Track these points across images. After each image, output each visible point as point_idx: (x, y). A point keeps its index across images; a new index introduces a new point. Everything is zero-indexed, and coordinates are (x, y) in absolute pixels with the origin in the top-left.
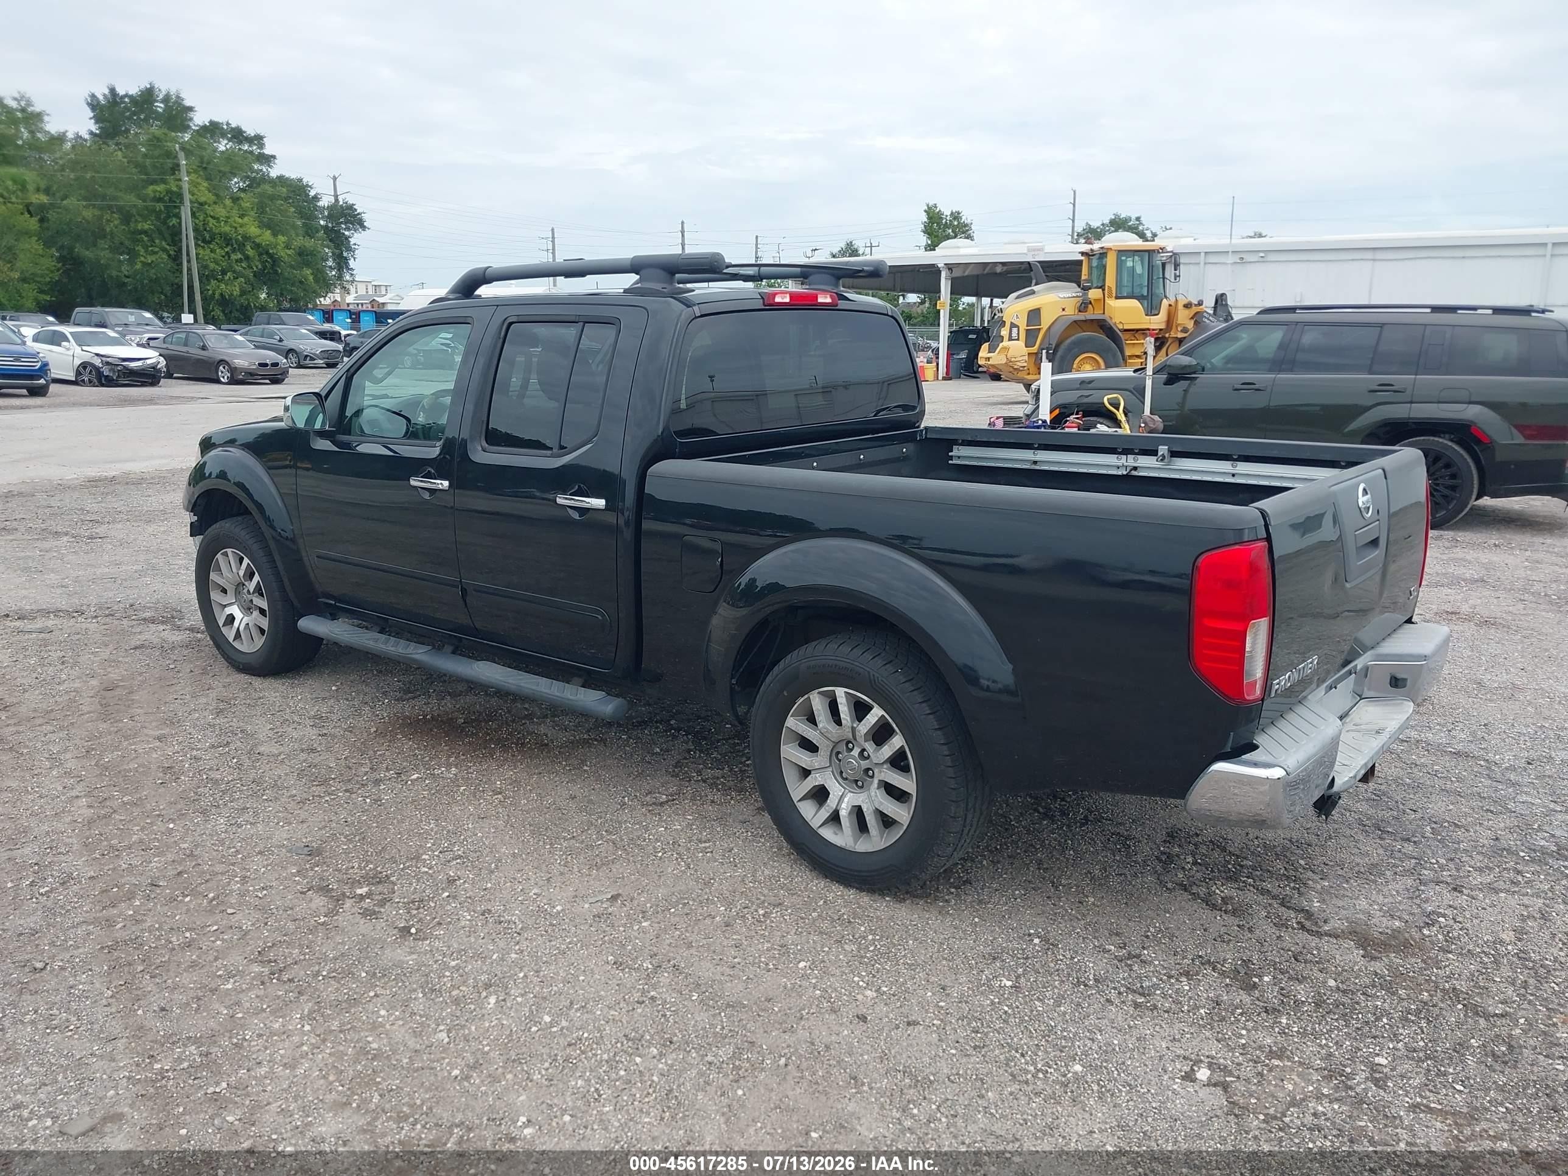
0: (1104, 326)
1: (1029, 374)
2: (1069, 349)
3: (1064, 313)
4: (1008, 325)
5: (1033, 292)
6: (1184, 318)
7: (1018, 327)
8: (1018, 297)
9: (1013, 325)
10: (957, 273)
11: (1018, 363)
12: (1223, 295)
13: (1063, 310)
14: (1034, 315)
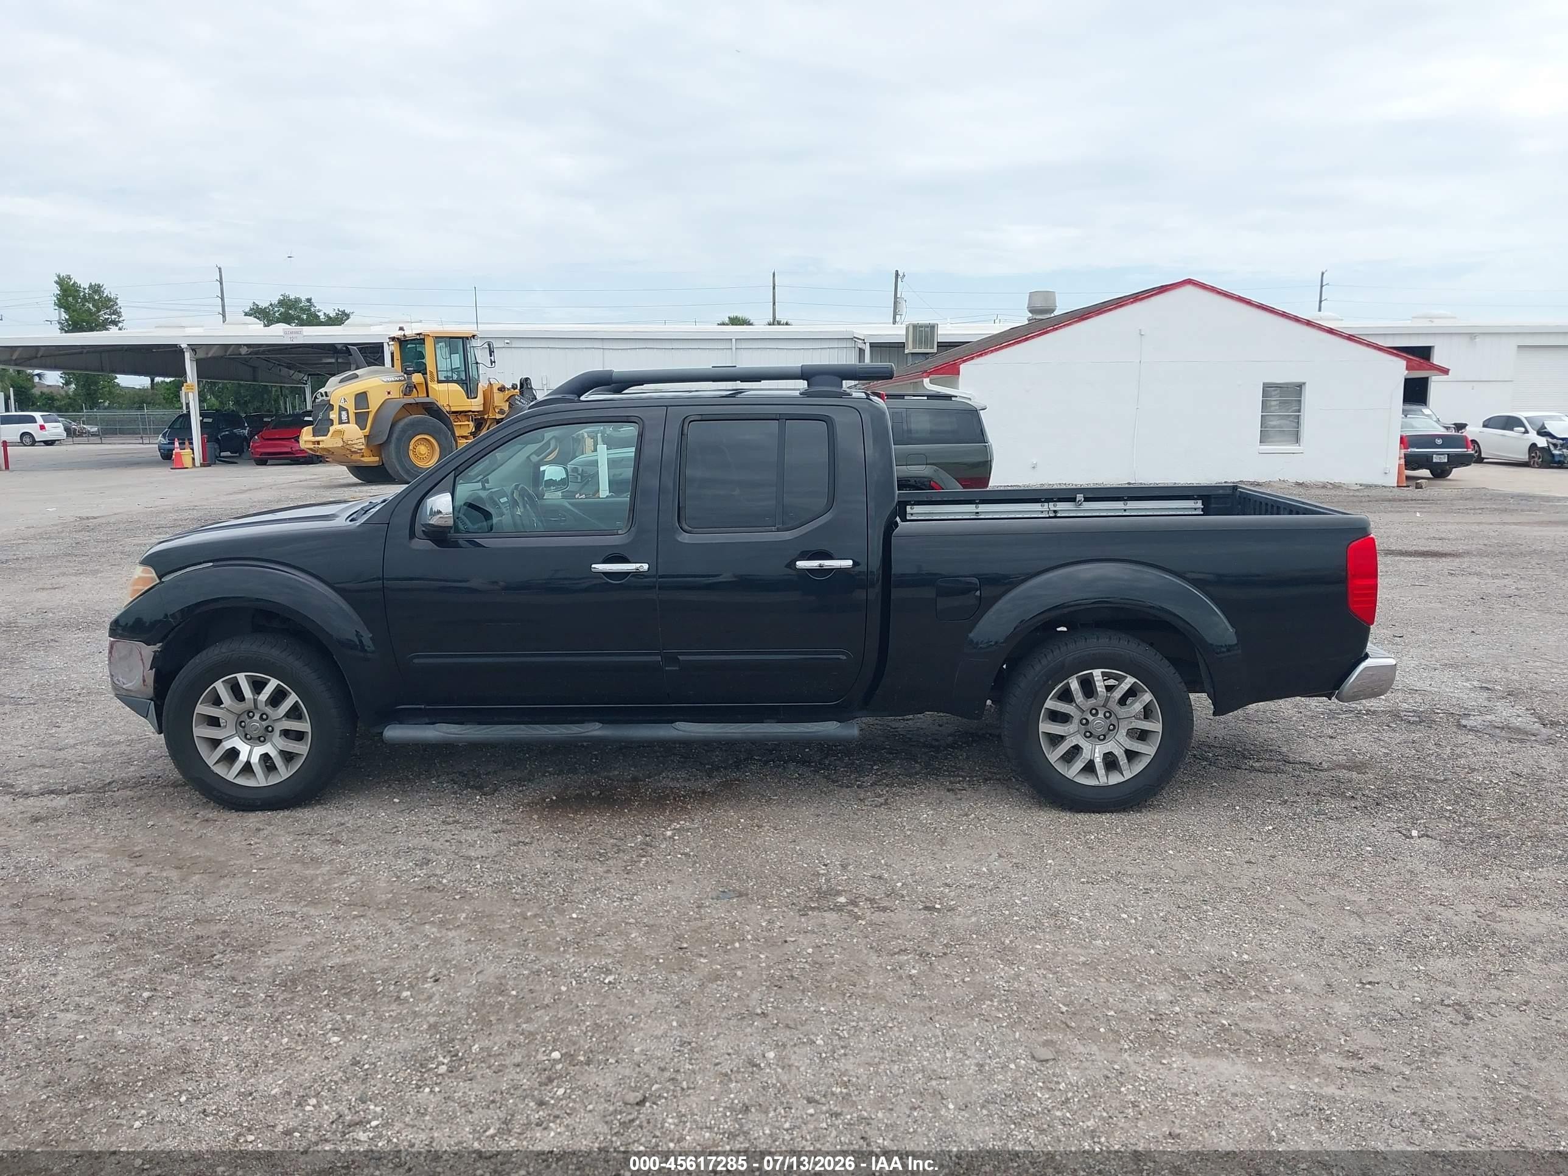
0: (431, 409)
1: (363, 456)
2: (404, 431)
3: (390, 396)
4: (336, 408)
5: (357, 376)
6: (499, 400)
7: (346, 410)
8: (341, 381)
9: (341, 409)
10: (201, 354)
11: (355, 446)
12: (527, 379)
13: (389, 393)
14: (362, 398)
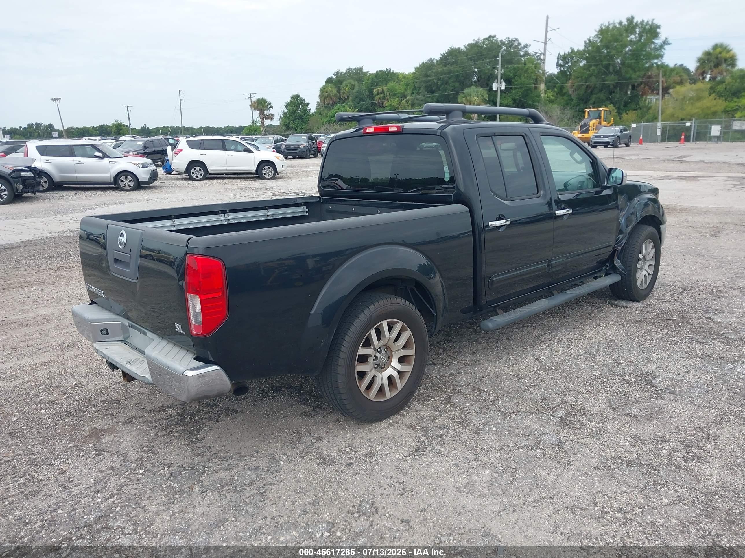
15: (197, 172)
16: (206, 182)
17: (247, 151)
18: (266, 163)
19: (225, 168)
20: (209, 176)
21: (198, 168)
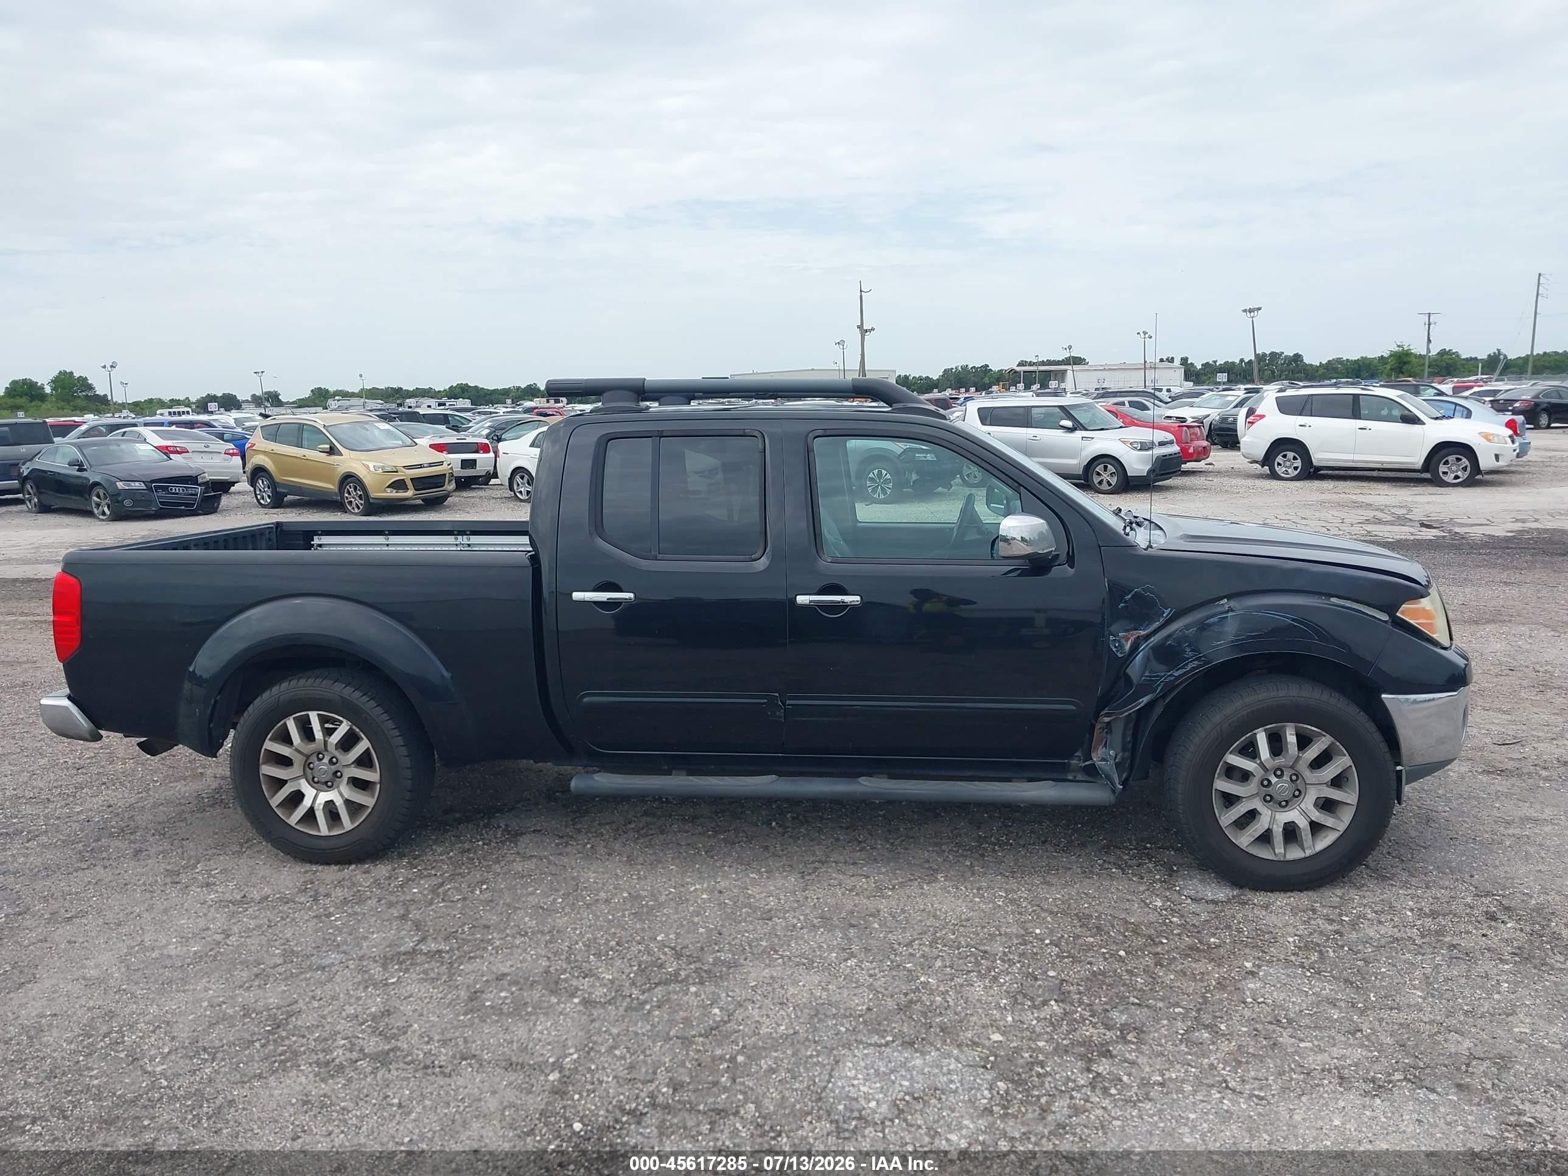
15: (1287, 464)
16: (1308, 484)
17: (1410, 419)
18: (1451, 449)
19: (1350, 457)
20: (1311, 472)
21: (1291, 455)
